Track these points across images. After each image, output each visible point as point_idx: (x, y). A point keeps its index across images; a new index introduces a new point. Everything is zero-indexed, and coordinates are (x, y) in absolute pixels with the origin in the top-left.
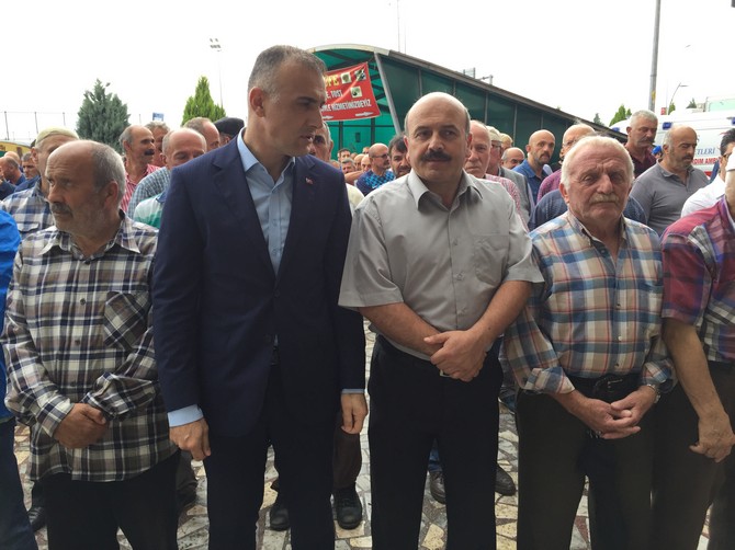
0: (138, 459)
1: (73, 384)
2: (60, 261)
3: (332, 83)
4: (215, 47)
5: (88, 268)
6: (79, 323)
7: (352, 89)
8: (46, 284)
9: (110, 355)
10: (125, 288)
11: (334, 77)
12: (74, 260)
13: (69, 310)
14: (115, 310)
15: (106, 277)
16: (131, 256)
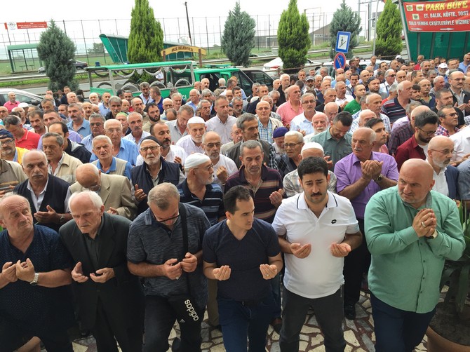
3: (461, 6)
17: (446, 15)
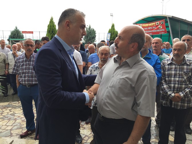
0: (185, 106)
1: (176, 89)
2: (172, 65)
3: (153, 25)
4: (112, 16)
5: (179, 67)
6: (177, 77)
7: (159, 26)
8: (170, 69)
9: (184, 84)
10: (187, 71)
11: (154, 23)
12: (175, 65)
13: (175, 75)
14: (185, 75)
15: (183, 69)
16: (187, 65)
17: (149, 28)
